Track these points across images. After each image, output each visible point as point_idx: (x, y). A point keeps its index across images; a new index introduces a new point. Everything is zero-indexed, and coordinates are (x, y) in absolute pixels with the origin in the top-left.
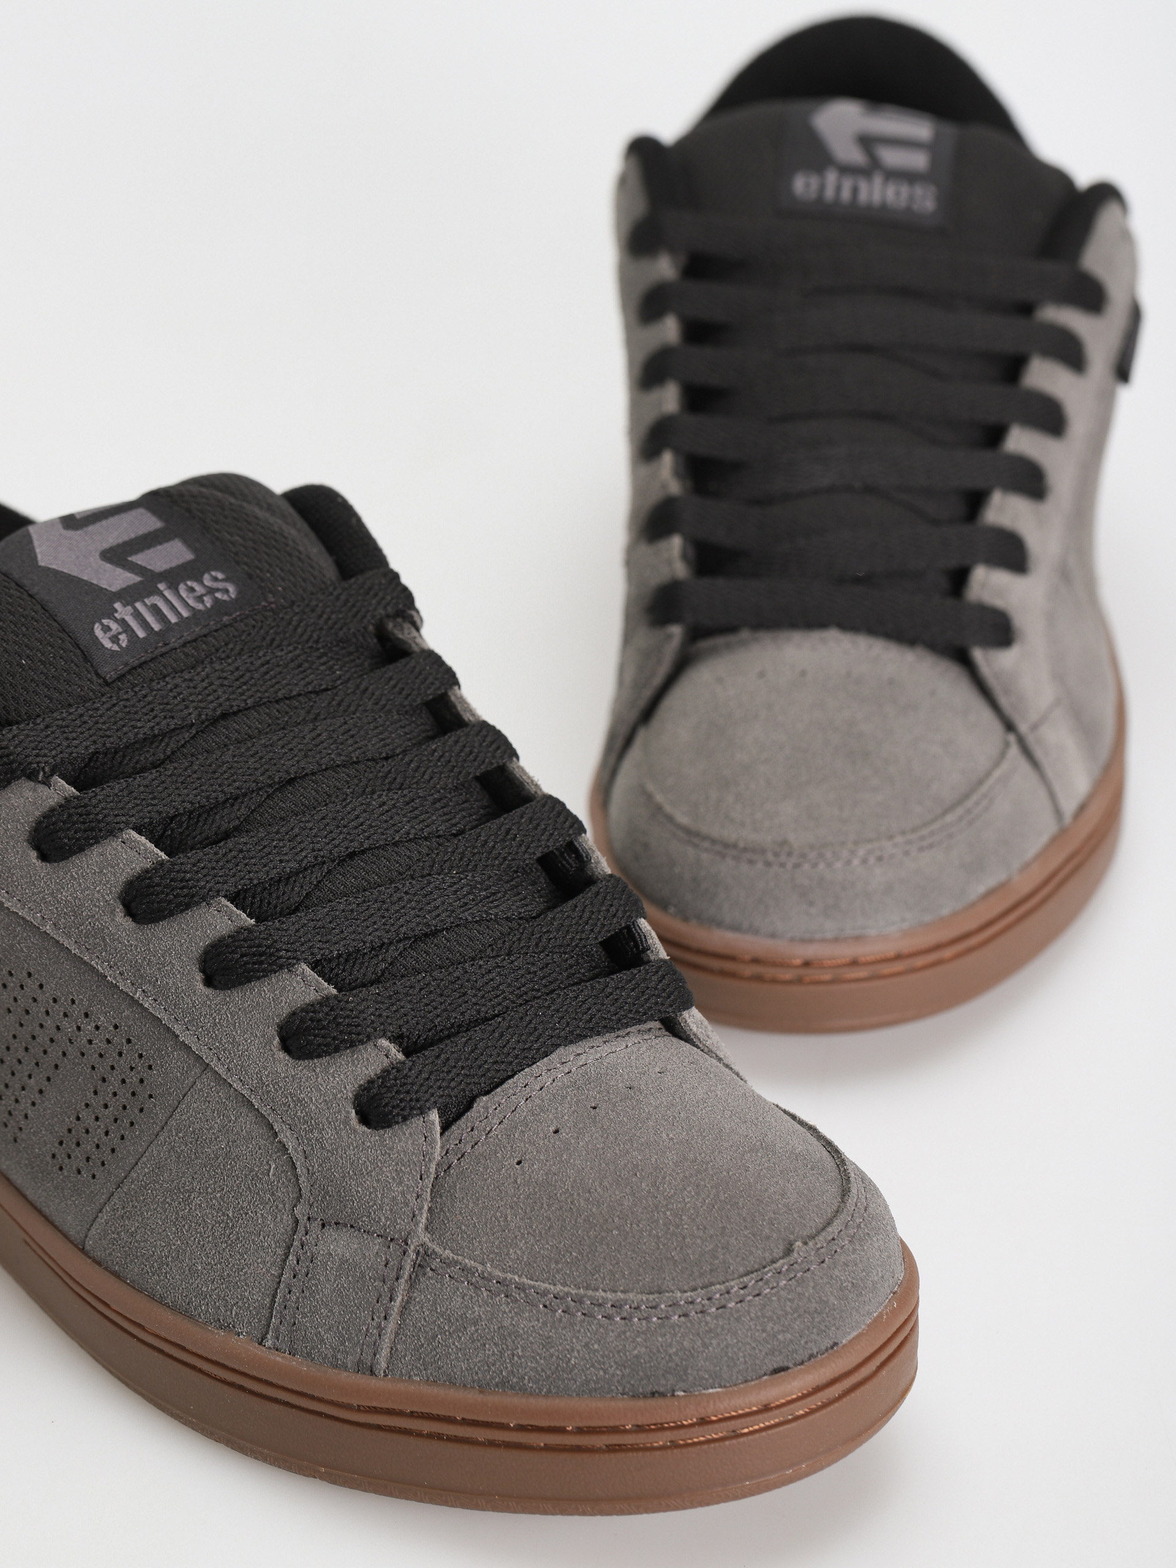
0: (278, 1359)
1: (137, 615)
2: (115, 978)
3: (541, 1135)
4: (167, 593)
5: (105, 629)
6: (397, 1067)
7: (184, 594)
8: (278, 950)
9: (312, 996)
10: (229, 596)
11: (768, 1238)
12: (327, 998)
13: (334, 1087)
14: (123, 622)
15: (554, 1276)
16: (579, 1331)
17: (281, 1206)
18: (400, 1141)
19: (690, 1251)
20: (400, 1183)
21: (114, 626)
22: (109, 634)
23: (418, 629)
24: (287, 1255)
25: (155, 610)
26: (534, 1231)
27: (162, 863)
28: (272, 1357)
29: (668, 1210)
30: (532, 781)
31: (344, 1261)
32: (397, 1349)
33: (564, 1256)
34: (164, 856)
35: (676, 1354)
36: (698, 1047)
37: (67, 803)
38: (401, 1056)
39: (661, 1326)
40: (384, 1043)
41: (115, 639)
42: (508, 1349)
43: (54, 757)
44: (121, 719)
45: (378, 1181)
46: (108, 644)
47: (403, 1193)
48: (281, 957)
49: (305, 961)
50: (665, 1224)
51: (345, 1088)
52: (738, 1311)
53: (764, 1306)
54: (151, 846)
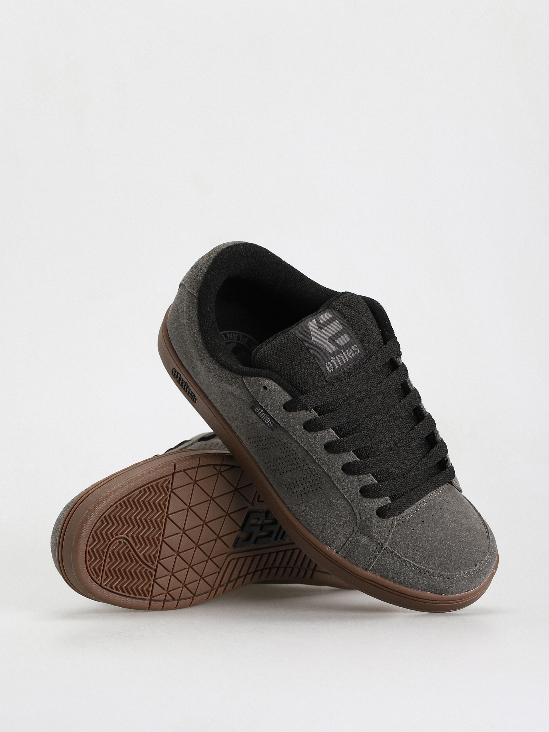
0: (341, 559)
1: (336, 360)
2: (318, 462)
3: (420, 523)
4: (344, 353)
5: (329, 365)
6: (389, 505)
7: (347, 353)
8: (364, 470)
9: (370, 483)
10: (358, 353)
11: (471, 560)
12: (375, 484)
13: (372, 506)
14: (332, 363)
15: (418, 562)
16: (422, 577)
17: (350, 526)
18: (386, 522)
19: (452, 562)
20: (384, 532)
21: (331, 364)
22: (329, 367)
23: (400, 357)
24: (350, 537)
25: (340, 358)
26: (415, 549)
27: (337, 440)
28: (340, 558)
29: (449, 550)
30: (425, 410)
31: (364, 544)
32: (374, 567)
33: (421, 557)
34: (339, 438)
35: (445, 587)
36: (454, 486)
37: (315, 419)
38: (391, 502)
39: (443, 580)
40: (387, 498)
41: (330, 369)
42: (403, 576)
43: (313, 406)
44: (330, 394)
45: (379, 530)
46: (329, 370)
47: (384, 534)
48: (365, 471)
49: (370, 473)
50: (447, 554)
51: (375, 507)
52: (462, 579)
53: (468, 579)
54: (335, 434)
